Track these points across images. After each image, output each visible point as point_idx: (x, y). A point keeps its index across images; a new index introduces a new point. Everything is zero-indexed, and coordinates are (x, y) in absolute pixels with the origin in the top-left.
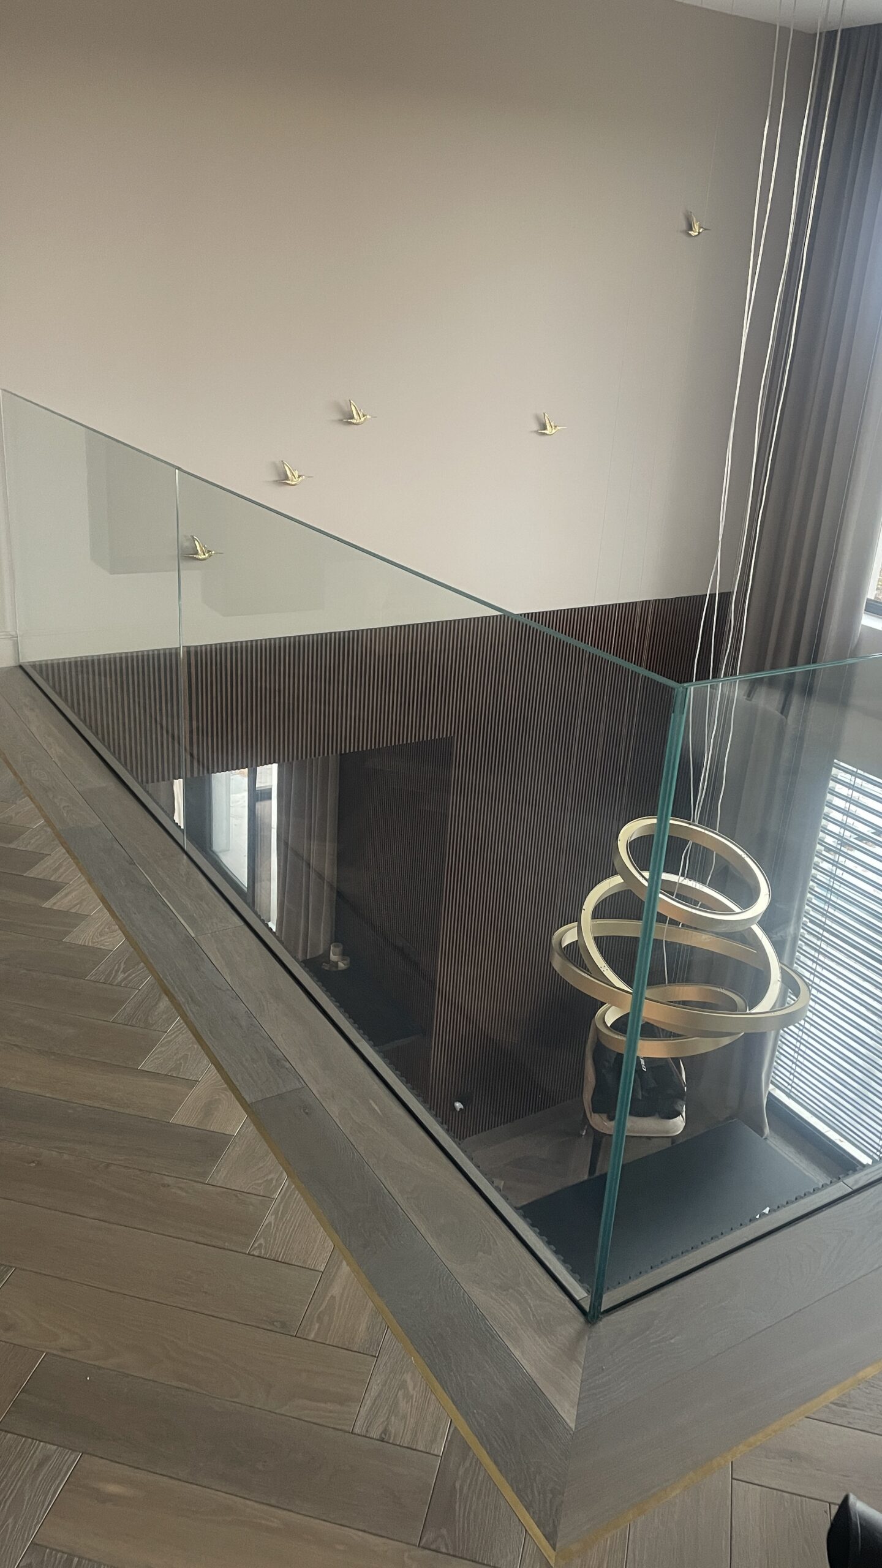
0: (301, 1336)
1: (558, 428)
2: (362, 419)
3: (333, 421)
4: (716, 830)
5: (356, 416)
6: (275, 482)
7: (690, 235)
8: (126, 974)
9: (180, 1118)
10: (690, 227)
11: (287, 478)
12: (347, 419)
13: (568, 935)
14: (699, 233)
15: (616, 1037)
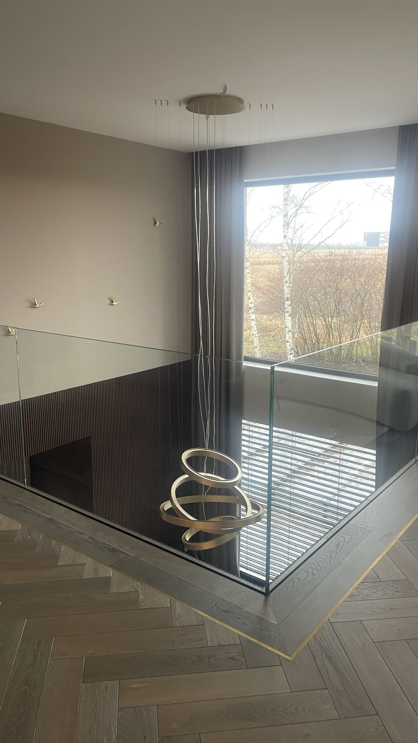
0: (174, 626)
1: (118, 302)
2: (40, 305)
3: (28, 307)
4: (214, 450)
5: (37, 304)
6: (5, 335)
7: (156, 226)
8: (31, 536)
9: (86, 576)
10: (156, 223)
11: (10, 332)
12: (34, 305)
13: (167, 506)
14: (159, 225)
15: (193, 544)
